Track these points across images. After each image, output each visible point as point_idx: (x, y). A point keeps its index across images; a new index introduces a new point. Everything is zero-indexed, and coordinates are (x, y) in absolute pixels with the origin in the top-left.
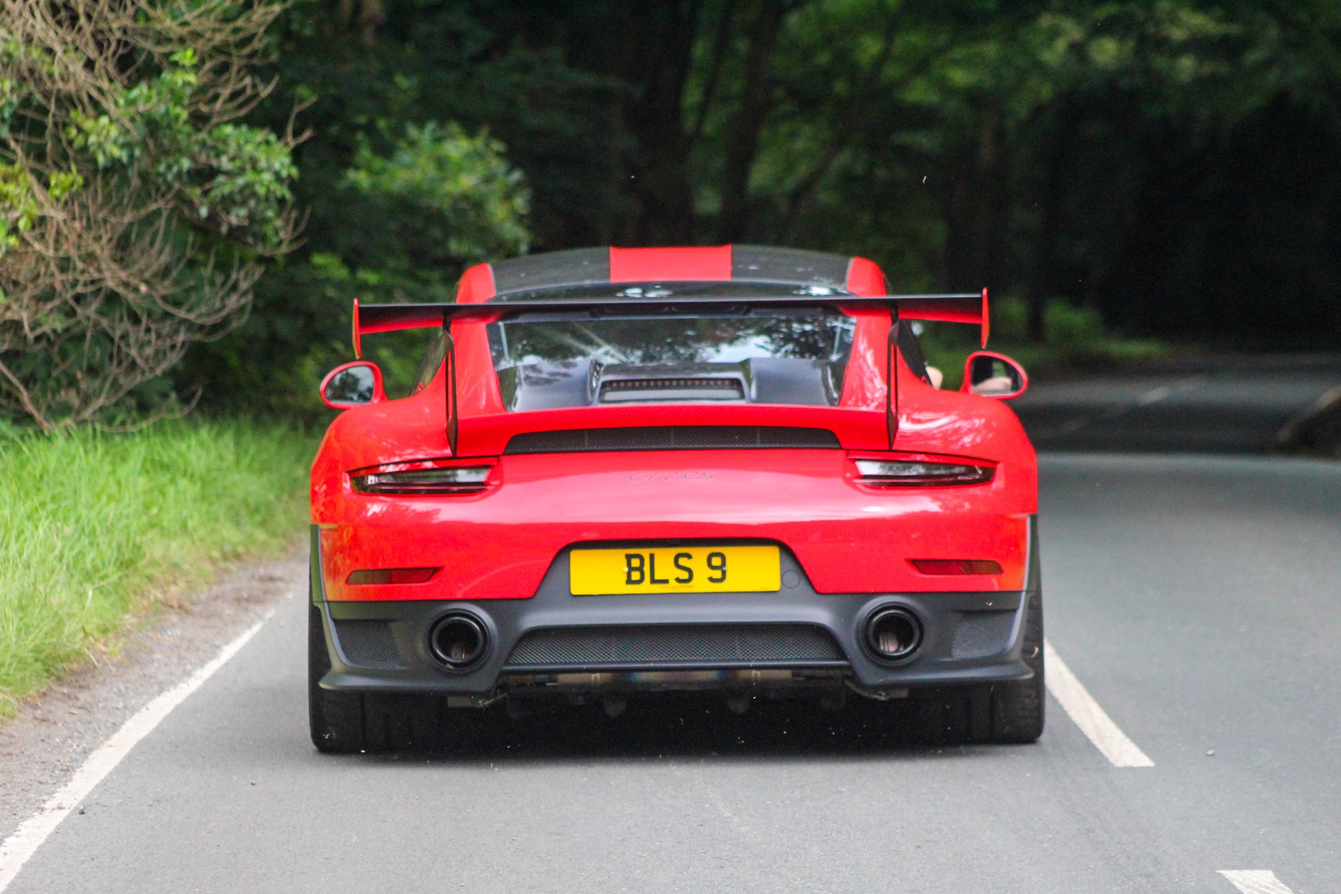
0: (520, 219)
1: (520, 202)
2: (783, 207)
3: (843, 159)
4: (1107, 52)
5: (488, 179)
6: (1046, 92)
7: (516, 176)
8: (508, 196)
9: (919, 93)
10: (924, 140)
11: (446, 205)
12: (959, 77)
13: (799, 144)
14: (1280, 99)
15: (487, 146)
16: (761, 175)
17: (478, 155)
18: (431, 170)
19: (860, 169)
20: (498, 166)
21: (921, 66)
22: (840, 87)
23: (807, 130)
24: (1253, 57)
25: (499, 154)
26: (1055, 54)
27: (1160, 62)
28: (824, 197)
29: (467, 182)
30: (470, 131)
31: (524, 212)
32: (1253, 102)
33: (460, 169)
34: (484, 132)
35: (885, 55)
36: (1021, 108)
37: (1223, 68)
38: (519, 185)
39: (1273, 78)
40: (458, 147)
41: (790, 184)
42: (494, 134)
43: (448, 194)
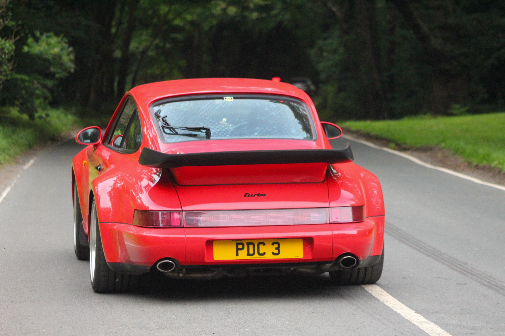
0: (71, 61)
1: (72, 57)
2: (139, 56)
3: (156, 41)
4: (232, 10)
5: (62, 49)
6: (214, 22)
7: (71, 49)
8: (69, 54)
9: (177, 22)
10: (179, 36)
11: (50, 57)
12: (189, 17)
13: (143, 37)
14: (280, 24)
15: (62, 39)
16: (133, 45)
17: (59, 42)
18: (46, 47)
19: (161, 45)
20: (65, 45)
21: (179, 15)
22: (155, 20)
23: (145, 32)
24: (273, 12)
25: (65, 42)
26: (217, 11)
27: (246, 13)
28: (151, 53)
29: (57, 50)
30: (57, 35)
31: (73, 59)
32: (272, 25)
33: (54, 47)
34: (62, 35)
35: (169, 12)
36: (206, 27)
37: (264, 15)
38: (71, 52)
39: (279, 18)
40: (54, 40)
41: (141, 49)
42: (64, 36)
43: (51, 54)
